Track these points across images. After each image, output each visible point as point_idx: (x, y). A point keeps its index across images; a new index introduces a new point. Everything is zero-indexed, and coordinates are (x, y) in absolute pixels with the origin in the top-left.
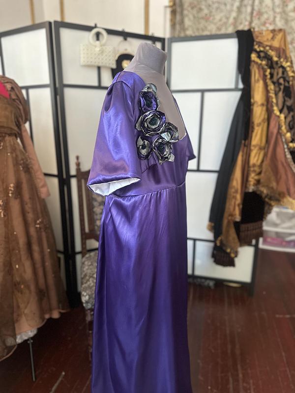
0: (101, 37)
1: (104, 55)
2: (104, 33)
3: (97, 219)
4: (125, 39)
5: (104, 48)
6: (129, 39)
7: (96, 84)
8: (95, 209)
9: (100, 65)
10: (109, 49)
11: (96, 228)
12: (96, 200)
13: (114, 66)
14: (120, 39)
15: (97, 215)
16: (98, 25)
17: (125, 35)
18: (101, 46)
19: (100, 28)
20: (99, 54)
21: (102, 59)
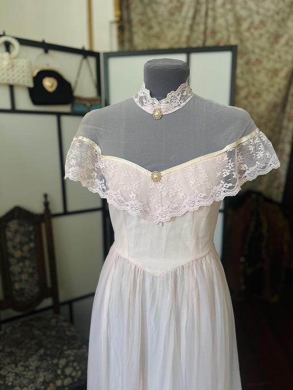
0: (11, 48)
1: (15, 71)
2: (15, 43)
3: (15, 282)
4: (46, 52)
5: (15, 61)
6: (51, 52)
7: (8, 106)
8: (12, 268)
9: (11, 82)
10: (22, 63)
11: (14, 292)
12: (12, 256)
13: (31, 85)
14: (40, 51)
15: (14, 275)
16: (7, 33)
17: (47, 47)
18: (11, 59)
19: (10, 36)
20: (8, 70)
21: (13, 75)
